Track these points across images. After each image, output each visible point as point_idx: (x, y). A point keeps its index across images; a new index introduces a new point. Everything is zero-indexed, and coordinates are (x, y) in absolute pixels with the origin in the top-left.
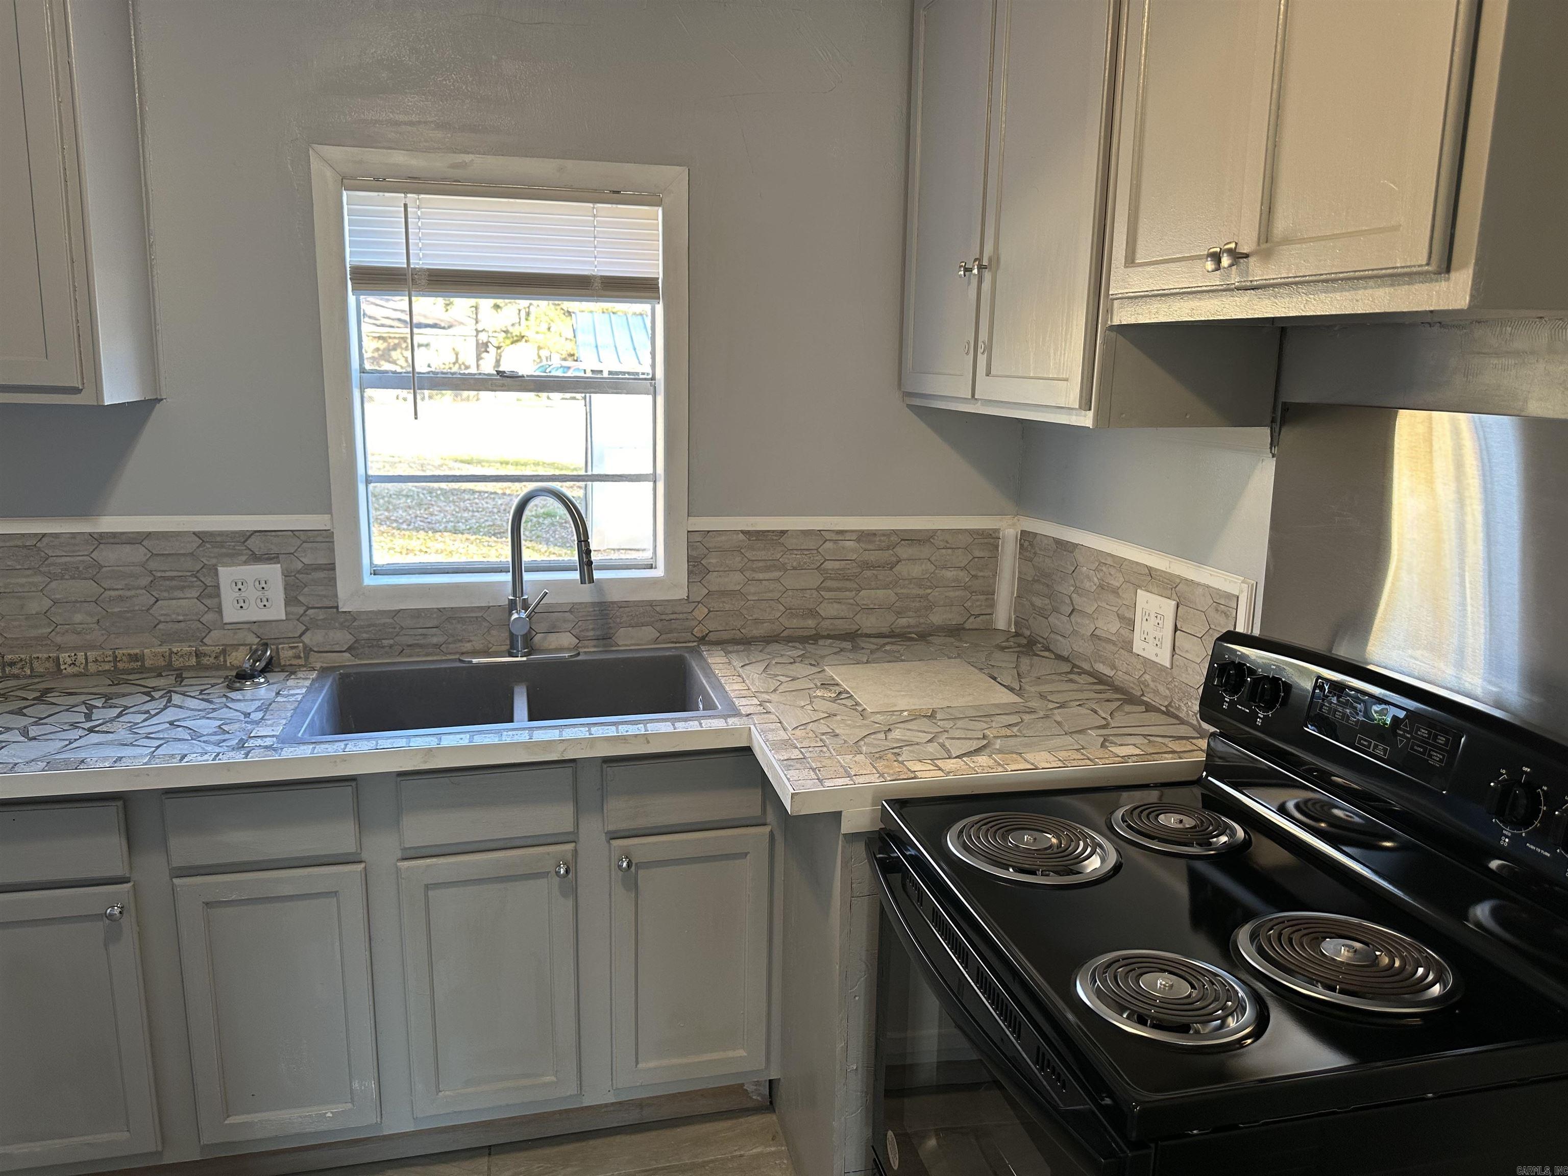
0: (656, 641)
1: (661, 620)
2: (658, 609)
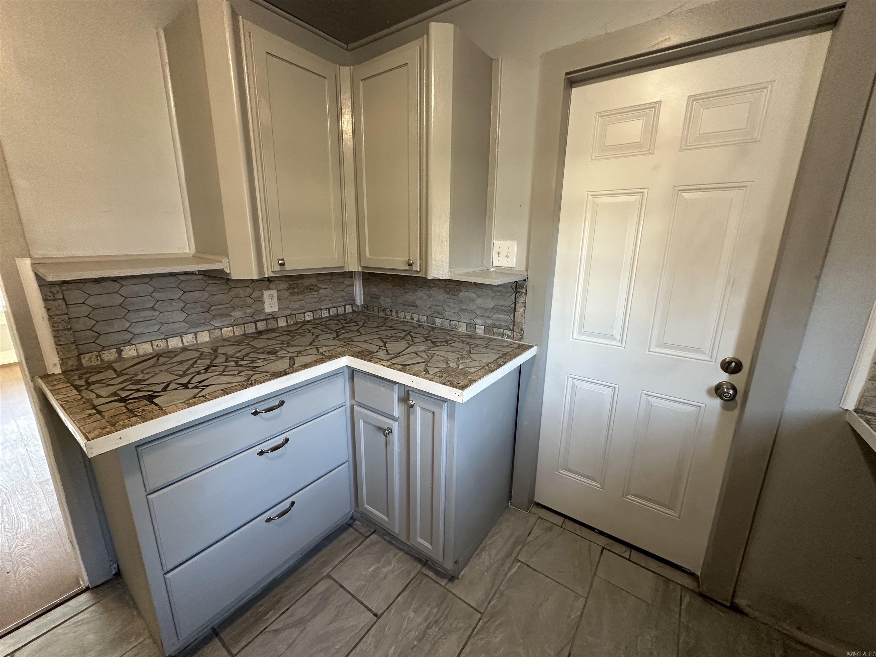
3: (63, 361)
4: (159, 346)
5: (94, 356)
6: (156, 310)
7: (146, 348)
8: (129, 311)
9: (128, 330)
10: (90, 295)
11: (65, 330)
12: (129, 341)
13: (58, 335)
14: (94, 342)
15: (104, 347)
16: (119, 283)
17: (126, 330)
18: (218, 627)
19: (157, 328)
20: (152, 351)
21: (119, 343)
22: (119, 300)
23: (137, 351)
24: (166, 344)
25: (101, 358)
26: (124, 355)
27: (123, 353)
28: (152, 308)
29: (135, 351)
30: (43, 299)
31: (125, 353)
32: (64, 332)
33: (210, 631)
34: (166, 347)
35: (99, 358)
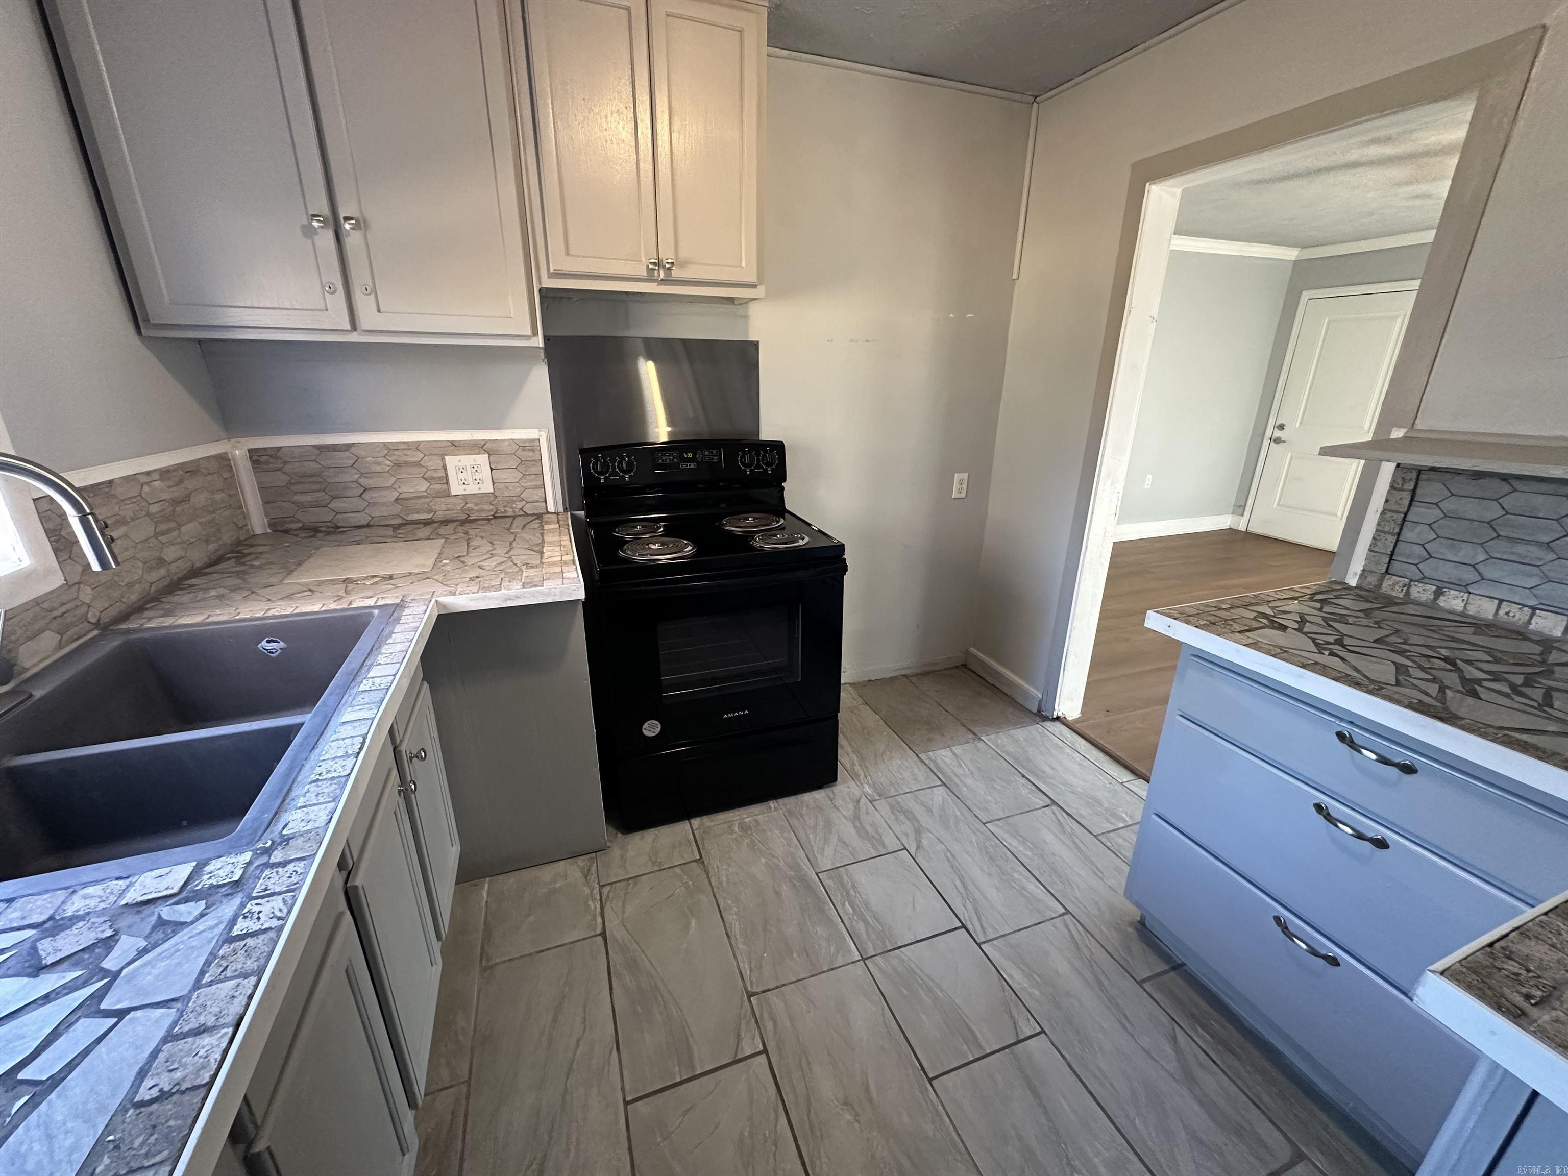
0: (60, 646)
1: (55, 618)
2: (45, 605)
3: (1364, 573)
4: (1511, 614)
5: (1401, 584)
6: (1553, 551)
7: (1485, 608)
8: (1499, 536)
9: (1476, 566)
10: (1453, 495)
11: (1388, 533)
12: (1467, 585)
13: (1378, 538)
14: (1416, 565)
15: (1425, 577)
16: (1511, 485)
17: (1473, 566)
18: (1185, 971)
19: (1534, 582)
20: (1491, 617)
21: (1450, 581)
22: (1494, 511)
23: (1465, 605)
24: (1528, 617)
25: (1408, 590)
26: (1442, 602)
27: (1442, 598)
28: (1548, 546)
29: (1463, 605)
30: (1390, 486)
31: (1445, 598)
32: (1387, 536)
33: (1179, 962)
34: (1523, 623)
35: (1405, 589)
